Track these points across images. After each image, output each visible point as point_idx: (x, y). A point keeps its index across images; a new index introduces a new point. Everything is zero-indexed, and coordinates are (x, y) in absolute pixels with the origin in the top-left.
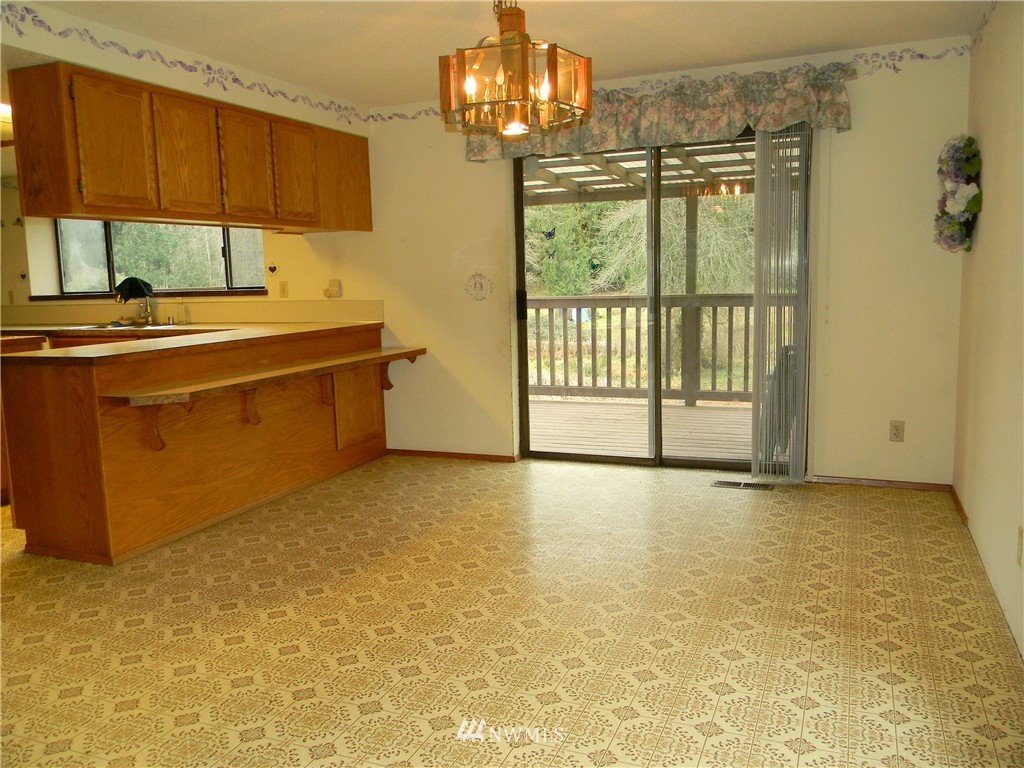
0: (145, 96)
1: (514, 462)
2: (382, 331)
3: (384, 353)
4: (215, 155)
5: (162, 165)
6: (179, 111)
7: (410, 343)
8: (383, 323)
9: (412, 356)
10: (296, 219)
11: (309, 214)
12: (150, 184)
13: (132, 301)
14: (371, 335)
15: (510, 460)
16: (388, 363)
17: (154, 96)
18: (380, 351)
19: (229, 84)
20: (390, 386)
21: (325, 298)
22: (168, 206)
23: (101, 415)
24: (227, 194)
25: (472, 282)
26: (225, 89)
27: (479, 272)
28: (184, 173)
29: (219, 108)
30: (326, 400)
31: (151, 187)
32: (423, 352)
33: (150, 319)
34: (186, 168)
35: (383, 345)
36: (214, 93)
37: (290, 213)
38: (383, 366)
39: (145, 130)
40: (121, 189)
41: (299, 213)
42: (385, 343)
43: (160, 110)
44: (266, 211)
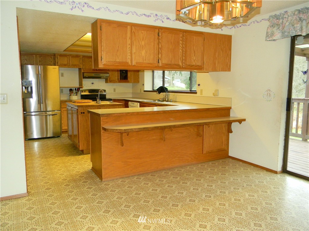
0: (129, 27)
1: (277, 174)
2: (231, 110)
3: (231, 119)
4: (156, 46)
5: (134, 50)
6: (143, 31)
7: (240, 116)
8: (231, 107)
9: (240, 121)
10: (192, 67)
11: (198, 65)
12: (129, 57)
13: (162, 93)
14: (226, 111)
15: (276, 172)
16: (232, 123)
17: (133, 27)
18: (230, 118)
19: (165, 20)
20: (231, 132)
21: (213, 96)
22: (135, 64)
23: (103, 133)
24: (161, 59)
25: (266, 93)
26: (163, 22)
27: (269, 89)
28: (143, 53)
29: (160, 29)
30: (200, 135)
31: (129, 58)
32: (244, 120)
33: (167, 99)
34: (144, 51)
35: (230, 116)
36: (159, 24)
37: (189, 65)
38: (229, 123)
39: (128, 38)
40: (117, 59)
41: (194, 65)
42: (231, 115)
43: (135, 31)
44: (179, 65)
